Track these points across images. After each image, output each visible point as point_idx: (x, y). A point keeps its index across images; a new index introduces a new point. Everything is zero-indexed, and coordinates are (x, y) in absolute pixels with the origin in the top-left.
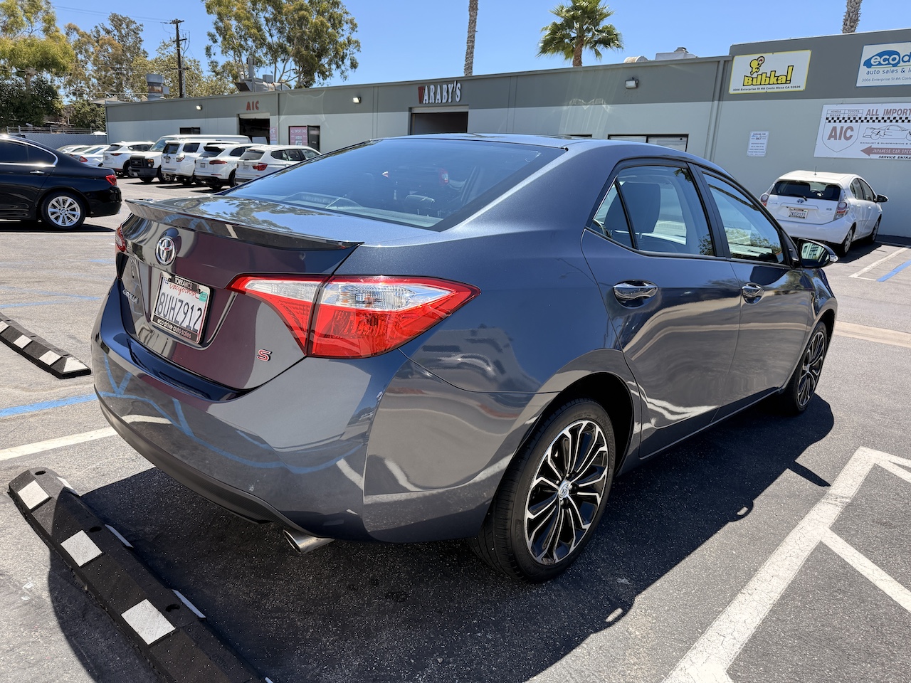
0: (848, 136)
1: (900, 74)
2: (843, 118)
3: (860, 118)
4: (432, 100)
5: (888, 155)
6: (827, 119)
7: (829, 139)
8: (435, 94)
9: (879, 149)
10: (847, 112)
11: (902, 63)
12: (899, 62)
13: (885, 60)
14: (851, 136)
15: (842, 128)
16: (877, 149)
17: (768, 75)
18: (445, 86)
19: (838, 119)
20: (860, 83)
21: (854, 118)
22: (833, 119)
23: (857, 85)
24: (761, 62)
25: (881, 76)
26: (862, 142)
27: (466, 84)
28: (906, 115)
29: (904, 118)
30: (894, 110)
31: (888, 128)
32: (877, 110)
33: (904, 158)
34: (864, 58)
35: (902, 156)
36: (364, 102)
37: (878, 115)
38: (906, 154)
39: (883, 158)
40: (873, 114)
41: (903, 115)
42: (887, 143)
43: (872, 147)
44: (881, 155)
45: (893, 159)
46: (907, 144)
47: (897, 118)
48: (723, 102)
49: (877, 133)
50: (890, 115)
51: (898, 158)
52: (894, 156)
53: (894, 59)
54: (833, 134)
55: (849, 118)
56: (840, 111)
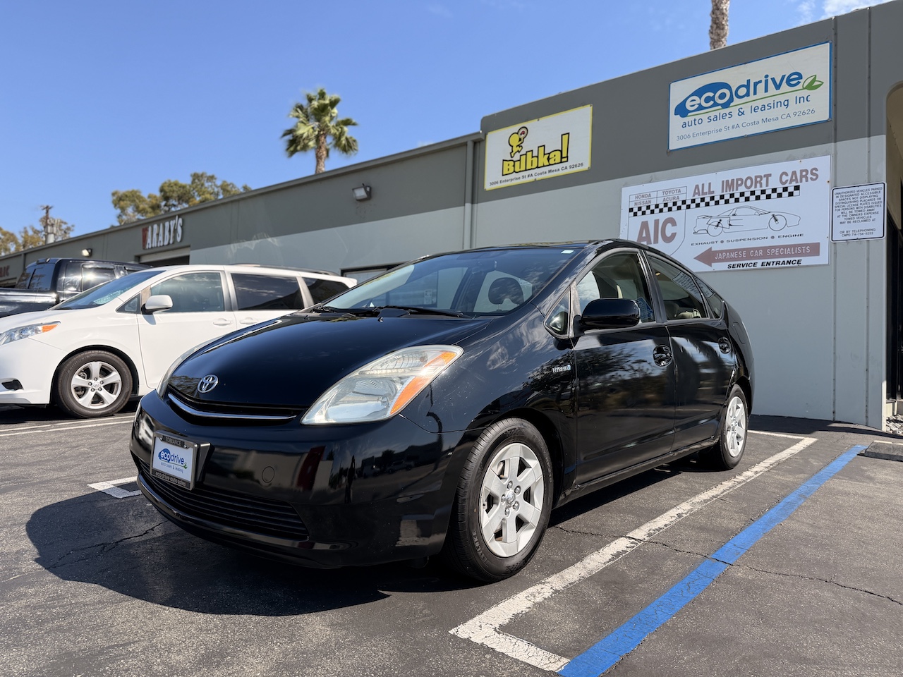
0: (668, 234)
1: (736, 119)
2: (657, 206)
3: (684, 202)
4: (154, 244)
6: (631, 210)
8: (158, 235)
9: (726, 251)
10: (660, 194)
11: (737, 100)
12: (731, 100)
13: (707, 100)
14: (674, 235)
15: (657, 222)
16: (722, 252)
17: (535, 154)
18: (167, 224)
19: (648, 207)
20: (674, 145)
21: (675, 204)
22: (640, 209)
23: (671, 148)
24: (523, 136)
25: (706, 126)
26: (695, 243)
27: (188, 218)
28: (761, 186)
29: (758, 193)
30: (738, 180)
31: (734, 213)
32: (710, 184)
33: (772, 263)
34: (674, 102)
35: (769, 261)
36: (95, 255)
37: (713, 192)
38: (774, 256)
39: (736, 269)
40: (705, 191)
41: (756, 187)
42: (737, 240)
43: (713, 250)
44: (732, 263)
45: (752, 267)
46: (773, 237)
47: (747, 194)
48: (479, 204)
49: (716, 224)
50: (733, 190)
51: (763, 264)
52: (753, 262)
53: (722, 96)
54: (644, 235)
55: (666, 205)
56: (650, 195)
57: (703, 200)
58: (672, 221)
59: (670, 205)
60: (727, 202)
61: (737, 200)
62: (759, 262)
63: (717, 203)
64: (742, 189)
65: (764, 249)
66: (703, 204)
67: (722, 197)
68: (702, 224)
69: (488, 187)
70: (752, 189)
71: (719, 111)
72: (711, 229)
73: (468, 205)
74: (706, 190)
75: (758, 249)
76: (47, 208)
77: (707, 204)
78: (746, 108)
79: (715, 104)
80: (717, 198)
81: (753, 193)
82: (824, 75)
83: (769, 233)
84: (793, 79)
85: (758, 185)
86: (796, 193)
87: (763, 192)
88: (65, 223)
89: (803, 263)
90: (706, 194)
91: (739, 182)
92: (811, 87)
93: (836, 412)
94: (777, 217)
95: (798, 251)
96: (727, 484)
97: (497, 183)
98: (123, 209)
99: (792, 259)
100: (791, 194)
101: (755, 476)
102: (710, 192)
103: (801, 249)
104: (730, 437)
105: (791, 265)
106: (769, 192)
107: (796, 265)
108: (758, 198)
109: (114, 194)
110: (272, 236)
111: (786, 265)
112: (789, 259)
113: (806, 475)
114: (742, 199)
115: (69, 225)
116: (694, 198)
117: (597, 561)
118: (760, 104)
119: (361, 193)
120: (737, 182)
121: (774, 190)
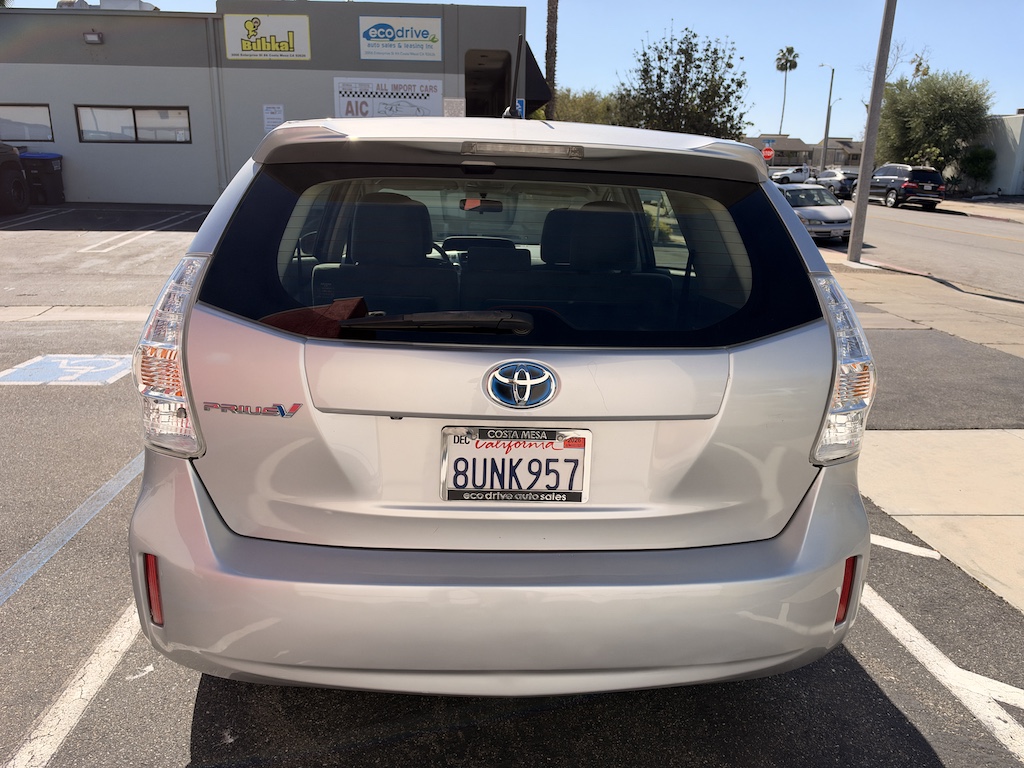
0: (364, 111)
1: (397, 49)
2: (356, 93)
3: (371, 93)
6: (340, 92)
7: (346, 114)
10: (358, 85)
11: (397, 38)
12: (394, 37)
13: (382, 33)
14: (367, 112)
15: (357, 102)
17: (268, 40)
19: (351, 93)
21: (366, 93)
22: (346, 92)
23: (362, 58)
24: (256, 24)
25: (381, 49)
32: (385, 85)
34: (362, 30)
37: (387, 90)
40: (383, 88)
47: (405, 94)
48: (224, 69)
49: (390, 109)
50: (398, 91)
53: (389, 33)
54: (350, 110)
55: (361, 93)
56: (351, 85)
57: (382, 93)
59: (364, 93)
60: (395, 97)
63: (389, 97)
64: (402, 91)
66: (382, 96)
67: (392, 94)
68: (382, 107)
69: (229, 56)
70: (407, 92)
71: (387, 42)
77: (385, 97)
78: (402, 44)
79: (386, 37)
80: (389, 94)
82: (439, 36)
84: (425, 34)
85: (411, 90)
86: (428, 97)
87: (412, 94)
92: (433, 40)
94: (419, 109)
97: (238, 55)
100: (425, 98)
106: (415, 95)
108: (410, 97)
114: (402, 97)
116: (377, 91)
118: (409, 43)
119: (94, 38)
120: (399, 87)
121: (418, 94)
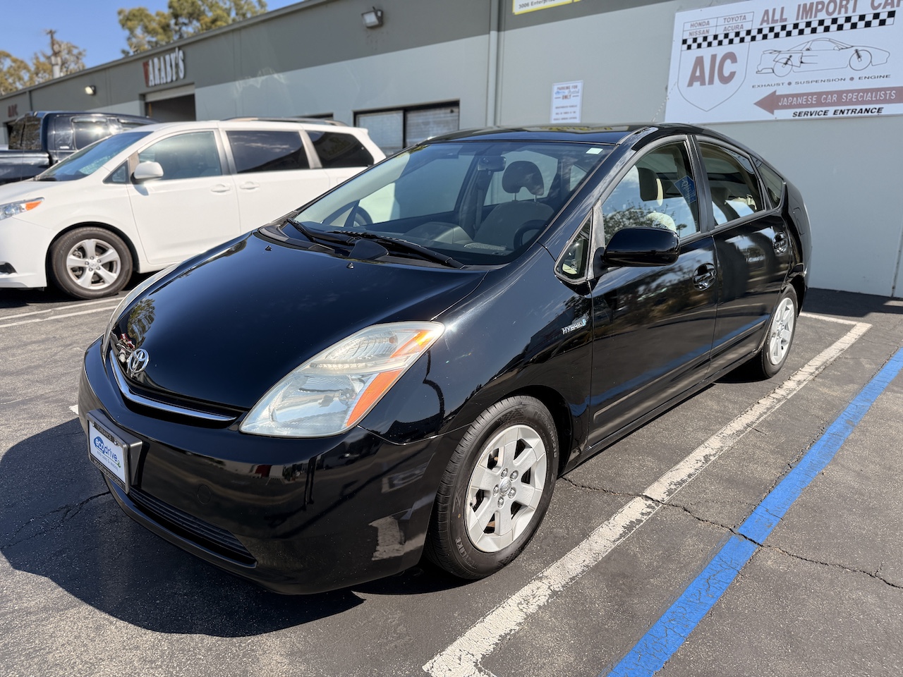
0: (726, 73)
2: (716, 37)
3: (748, 32)
4: (157, 82)
5: (812, 110)
6: (684, 42)
7: (690, 84)
8: (160, 70)
9: (793, 96)
10: (721, 21)
14: (732, 74)
15: (714, 57)
16: (787, 96)
18: (167, 57)
19: (705, 39)
21: (737, 34)
22: (695, 40)
26: (756, 84)
27: (189, 50)
28: (846, 12)
29: (841, 21)
30: (818, 3)
31: (808, 47)
32: (783, 8)
33: (846, 111)
35: (843, 108)
36: (99, 93)
37: (786, 20)
38: (851, 103)
39: (802, 117)
40: (775, 18)
41: (839, 13)
42: (808, 82)
43: (777, 93)
44: (798, 110)
45: (822, 116)
46: (852, 79)
47: (828, 22)
48: (506, 32)
49: (784, 61)
50: (811, 17)
51: (835, 112)
52: (824, 109)
54: (698, 74)
55: (726, 36)
56: (708, 23)
57: (772, 29)
58: (732, 57)
59: (732, 36)
60: (801, 32)
61: (814, 31)
62: (831, 110)
63: (789, 34)
64: (822, 15)
65: (840, 93)
66: (771, 35)
67: (796, 26)
68: (768, 61)
69: (517, 10)
70: (835, 16)
72: (779, 68)
73: (494, 34)
74: (777, 17)
75: (832, 93)
76: (51, 33)
77: (777, 35)
80: (790, 28)
81: (834, 21)
83: (849, 73)
85: (843, 10)
86: (889, 21)
87: (848, 19)
88: (76, 47)
89: (884, 112)
90: (777, 21)
91: (820, 7)
93: (897, 287)
94: (861, 53)
95: (880, 96)
96: (765, 403)
97: (527, 5)
98: (131, 30)
99: (871, 107)
100: (883, 23)
101: (798, 389)
102: (782, 20)
103: (885, 94)
104: (774, 343)
105: (870, 113)
106: (854, 20)
107: (876, 114)
108: (840, 28)
109: (120, 13)
110: (278, 71)
111: (863, 114)
112: (868, 107)
113: (856, 386)
114: (821, 29)
115: (81, 50)
116: (760, 27)
117: (605, 537)
119: (371, 19)
120: (817, 6)
121: (862, 18)
